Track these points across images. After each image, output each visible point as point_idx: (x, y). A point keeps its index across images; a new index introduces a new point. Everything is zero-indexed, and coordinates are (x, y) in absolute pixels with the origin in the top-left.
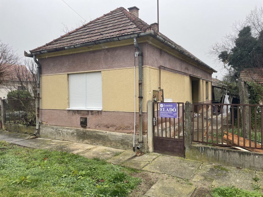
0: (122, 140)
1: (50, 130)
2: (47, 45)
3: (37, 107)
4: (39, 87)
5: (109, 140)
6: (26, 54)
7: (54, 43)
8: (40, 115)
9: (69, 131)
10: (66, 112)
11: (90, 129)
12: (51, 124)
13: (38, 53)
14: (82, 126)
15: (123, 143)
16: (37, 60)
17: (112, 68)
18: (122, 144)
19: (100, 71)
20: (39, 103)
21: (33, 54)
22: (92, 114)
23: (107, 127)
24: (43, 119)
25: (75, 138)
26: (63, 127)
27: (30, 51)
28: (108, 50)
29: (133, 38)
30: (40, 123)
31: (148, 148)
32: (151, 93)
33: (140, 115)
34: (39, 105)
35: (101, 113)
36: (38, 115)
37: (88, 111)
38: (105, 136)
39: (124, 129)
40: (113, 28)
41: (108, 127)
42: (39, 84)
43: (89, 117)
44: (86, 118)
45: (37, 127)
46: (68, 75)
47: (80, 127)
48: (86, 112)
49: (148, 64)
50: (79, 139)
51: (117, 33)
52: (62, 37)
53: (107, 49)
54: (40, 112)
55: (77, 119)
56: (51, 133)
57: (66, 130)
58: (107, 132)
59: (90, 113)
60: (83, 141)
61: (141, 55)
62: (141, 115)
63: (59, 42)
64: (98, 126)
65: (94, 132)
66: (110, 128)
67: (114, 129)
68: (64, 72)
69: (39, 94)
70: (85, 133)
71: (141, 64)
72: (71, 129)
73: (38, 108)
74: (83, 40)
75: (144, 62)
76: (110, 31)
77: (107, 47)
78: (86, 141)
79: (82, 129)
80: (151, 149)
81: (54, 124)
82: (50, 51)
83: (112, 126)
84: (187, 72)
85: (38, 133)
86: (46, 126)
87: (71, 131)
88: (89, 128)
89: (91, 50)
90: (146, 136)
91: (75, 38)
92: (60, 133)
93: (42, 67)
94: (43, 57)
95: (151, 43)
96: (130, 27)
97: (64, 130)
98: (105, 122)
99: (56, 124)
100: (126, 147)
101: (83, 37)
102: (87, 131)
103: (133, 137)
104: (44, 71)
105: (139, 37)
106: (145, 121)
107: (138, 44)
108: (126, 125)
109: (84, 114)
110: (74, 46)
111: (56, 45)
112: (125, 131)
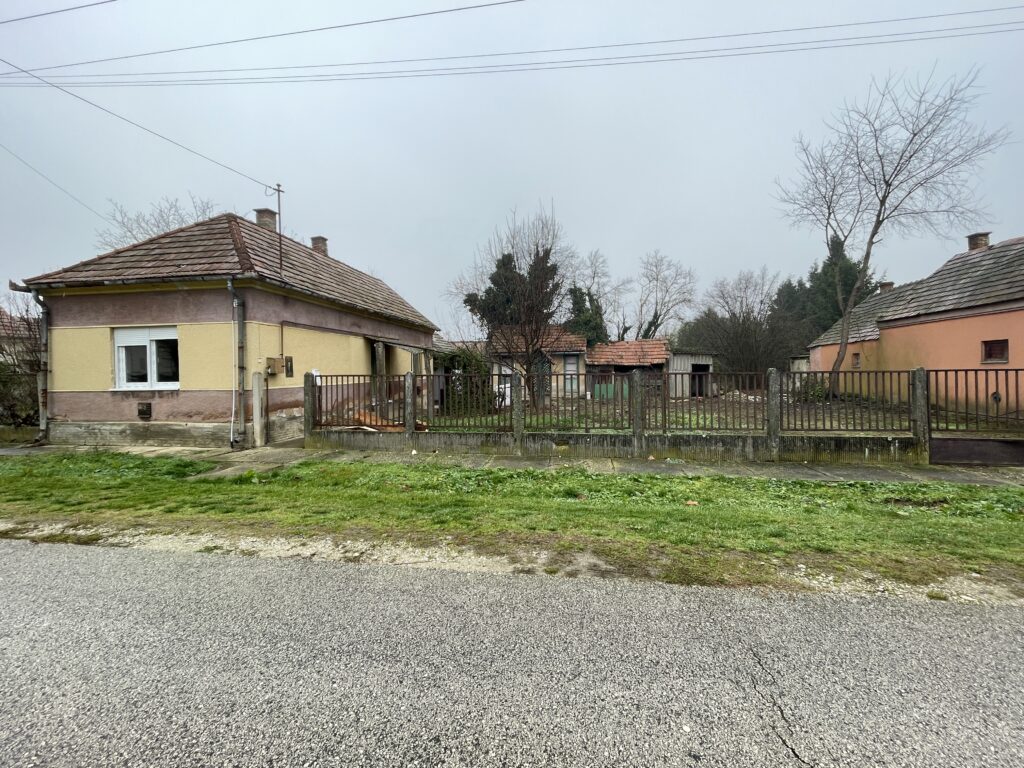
0: (213, 434)
1: (73, 429)
2: (66, 271)
3: (40, 387)
4: (46, 351)
5: (192, 437)
6: (14, 287)
7: (81, 269)
8: (49, 405)
9: (115, 428)
10: (109, 395)
11: (159, 420)
12: (76, 418)
13: (45, 286)
14: (143, 419)
15: (216, 438)
16: (41, 298)
17: (196, 321)
18: (213, 440)
19: (175, 326)
20: (46, 379)
21: (31, 287)
22: (161, 397)
23: (189, 416)
24: (56, 411)
25: (128, 439)
26: (103, 422)
27: (25, 281)
28: (189, 292)
29: (226, 280)
30: (48, 419)
31: (254, 441)
32: (263, 361)
33: (240, 394)
34: (45, 383)
35: (177, 394)
36: (45, 404)
37: (153, 392)
38: (184, 430)
39: (217, 417)
40: (201, 255)
41: (191, 417)
42: (46, 345)
43: (155, 402)
44: (150, 404)
45: (43, 427)
46: (113, 329)
47: (138, 418)
48: (149, 394)
49: (255, 318)
50: (136, 440)
51: (207, 266)
52: (101, 258)
53: (187, 291)
54: (48, 398)
55: (132, 407)
56: (76, 435)
57: (108, 428)
58: (190, 424)
59: (157, 394)
60: (144, 442)
61: (243, 305)
62: (243, 394)
63: (92, 267)
64: (173, 415)
65: (165, 425)
66: (194, 418)
67: (200, 419)
68: (103, 324)
69: (46, 364)
70: (146, 429)
71: (243, 318)
72: (119, 425)
73: (45, 391)
74: (143, 271)
75: (248, 315)
76: (196, 261)
77: (186, 288)
78: (151, 442)
79: (141, 423)
80: (259, 442)
81: (82, 418)
82: (71, 285)
83: (198, 413)
84: (355, 329)
85: (46, 436)
86: (64, 423)
87: (120, 428)
88: (156, 420)
89: (158, 289)
90: (250, 424)
91: (129, 265)
92: (95, 434)
93: (54, 312)
94: (54, 294)
95: (260, 288)
96: (229, 259)
97: (104, 427)
98: (185, 409)
99: (86, 418)
100: (220, 443)
101: (143, 264)
102: (152, 425)
103: (231, 427)
104: (56, 318)
105: (234, 279)
106: (250, 402)
107: (235, 288)
108: (220, 410)
109: (145, 398)
110: (123, 280)
111: (84, 274)
112: (218, 420)
